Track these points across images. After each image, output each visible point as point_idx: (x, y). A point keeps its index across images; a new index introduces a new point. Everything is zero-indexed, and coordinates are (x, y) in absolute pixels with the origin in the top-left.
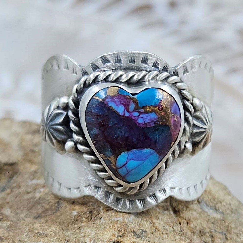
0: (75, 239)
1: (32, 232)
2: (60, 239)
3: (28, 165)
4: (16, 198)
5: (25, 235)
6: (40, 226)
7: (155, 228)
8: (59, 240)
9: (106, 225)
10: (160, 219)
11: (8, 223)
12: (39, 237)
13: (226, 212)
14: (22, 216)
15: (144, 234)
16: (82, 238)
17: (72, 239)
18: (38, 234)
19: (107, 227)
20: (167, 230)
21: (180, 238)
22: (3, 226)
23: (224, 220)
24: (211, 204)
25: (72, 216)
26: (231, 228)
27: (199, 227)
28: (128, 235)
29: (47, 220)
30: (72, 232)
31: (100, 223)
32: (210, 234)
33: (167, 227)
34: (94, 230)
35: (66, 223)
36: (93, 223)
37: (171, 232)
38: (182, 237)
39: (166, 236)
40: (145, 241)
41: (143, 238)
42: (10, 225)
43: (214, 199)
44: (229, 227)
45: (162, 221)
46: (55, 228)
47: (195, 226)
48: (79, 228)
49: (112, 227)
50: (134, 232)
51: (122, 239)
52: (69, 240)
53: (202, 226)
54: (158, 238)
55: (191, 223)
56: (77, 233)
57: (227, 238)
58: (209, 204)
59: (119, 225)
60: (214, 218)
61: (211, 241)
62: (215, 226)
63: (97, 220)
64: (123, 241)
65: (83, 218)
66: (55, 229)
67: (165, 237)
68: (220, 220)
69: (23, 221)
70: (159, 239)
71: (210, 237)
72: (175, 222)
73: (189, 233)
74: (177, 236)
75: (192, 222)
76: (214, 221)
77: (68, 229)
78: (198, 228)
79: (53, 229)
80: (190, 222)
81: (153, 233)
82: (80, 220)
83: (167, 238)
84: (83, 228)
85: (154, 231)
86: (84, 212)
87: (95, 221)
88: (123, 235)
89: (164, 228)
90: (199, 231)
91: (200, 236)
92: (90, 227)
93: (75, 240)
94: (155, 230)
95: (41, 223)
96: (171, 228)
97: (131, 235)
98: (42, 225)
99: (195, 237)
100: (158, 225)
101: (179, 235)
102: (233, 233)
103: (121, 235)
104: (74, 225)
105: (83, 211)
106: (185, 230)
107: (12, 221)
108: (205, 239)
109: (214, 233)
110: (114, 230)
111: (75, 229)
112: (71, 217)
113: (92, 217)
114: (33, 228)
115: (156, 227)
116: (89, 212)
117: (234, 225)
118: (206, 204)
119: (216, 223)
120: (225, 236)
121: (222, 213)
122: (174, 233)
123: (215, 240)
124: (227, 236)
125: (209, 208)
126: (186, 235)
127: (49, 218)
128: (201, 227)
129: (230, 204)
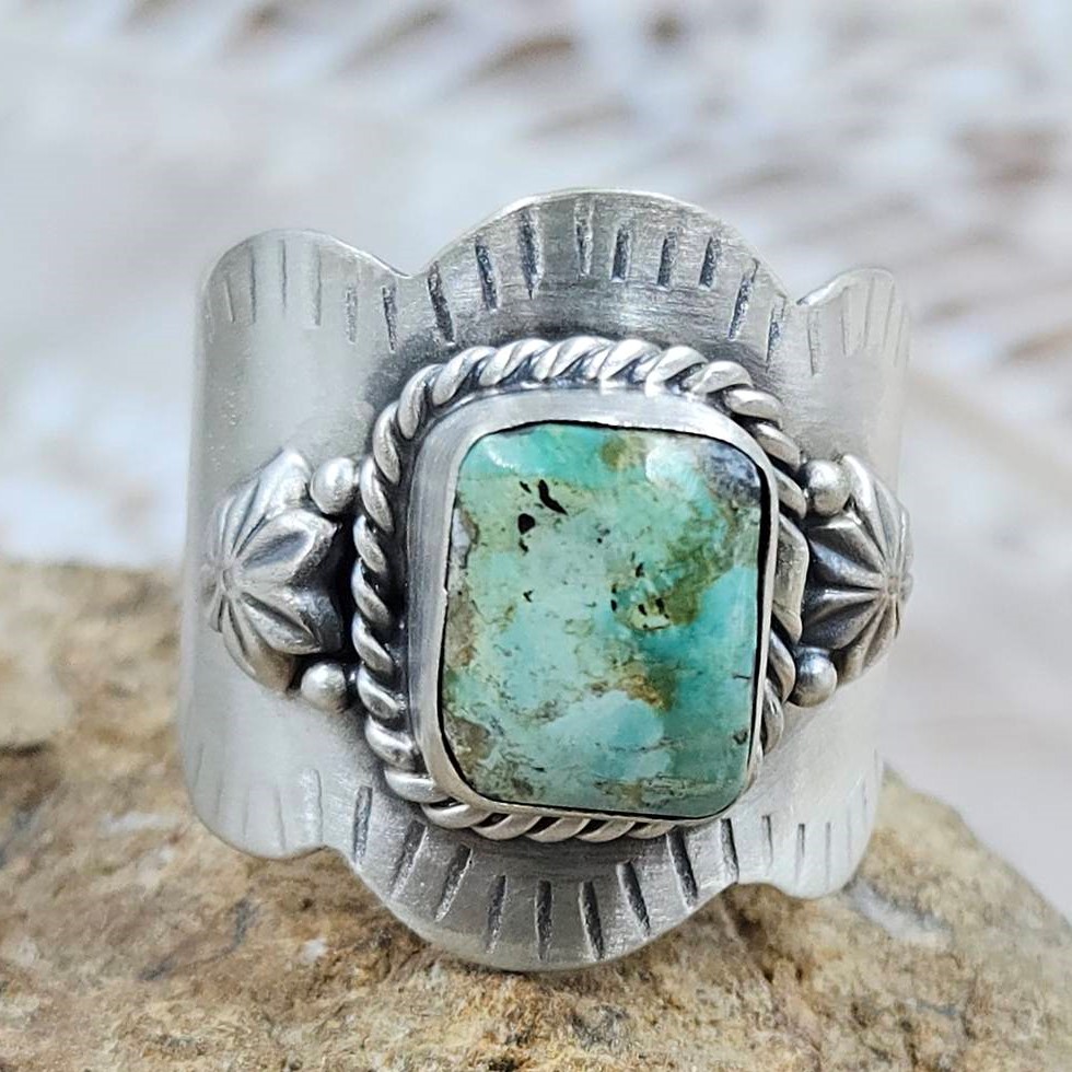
0: (324, 1058)
1: (138, 1037)
2: (262, 1058)
3: (99, 752)
4: (56, 894)
5: (106, 1052)
6: (170, 1011)
7: (664, 999)
8: (257, 1063)
9: (453, 995)
10: (683, 960)
11: (33, 1003)
12: (168, 1058)
13: (962, 922)
14: (88, 968)
15: (617, 1027)
16: (352, 1053)
17: (310, 1058)
18: (166, 1044)
19: (458, 1004)
20: (713, 1005)
21: (770, 1040)
22: (13, 1016)
23: (955, 953)
24: (895, 889)
25: (305, 963)
26: (987, 987)
27: (848, 988)
28: (552, 1035)
29: (201, 984)
30: (310, 1028)
31: (428, 987)
32: (897, 1017)
33: (714, 993)
34: (403, 1018)
35: (283, 992)
36: (397, 987)
37: (732, 1014)
38: (778, 1034)
39: (713, 1031)
40: (624, 1056)
41: (615, 1045)
42: (40, 1009)
43: (910, 867)
44: (979, 984)
45: (689, 968)
46: (236, 1017)
47: (832, 985)
48: (340, 1009)
49: (481, 1004)
50: (577, 1021)
51: (526, 1053)
52: (298, 1065)
53: (861, 982)
54: (679, 1042)
55: (815, 972)
56: (331, 1033)
57: (971, 1030)
58: (888, 890)
59: (507, 994)
60: (913, 949)
61: (906, 1046)
62: (918, 982)
63: (413, 972)
64: (529, 1058)
65: (352, 970)
66: (234, 1020)
67: (709, 1037)
68: (939, 957)
69: (93, 993)
70: (682, 1045)
71: (900, 1032)
72: (749, 970)
73: (808, 1017)
74: (759, 1029)
75: (820, 968)
76: (913, 963)
77: (291, 1019)
78: (844, 991)
79: (225, 1019)
80: (811, 970)
81: (654, 1023)
82: (342, 977)
83: (716, 1041)
84: (355, 1009)
85: (661, 1011)
86: (355, 945)
87: (407, 980)
88: (529, 1032)
89: (702, 996)
90: (850, 1008)
91: (854, 1029)
92: (386, 1004)
93: (323, 1063)
94: (665, 1008)
95: (173, 998)
96: (733, 997)
97: (566, 1034)
98: (179, 1006)
99: (834, 1034)
100: (677, 987)
101: (765, 1024)
102: (995, 1011)
103: (520, 1033)
104: (315, 998)
105: (352, 940)
106: (789, 1006)
107: (48, 992)
108: (879, 1039)
109: (914, 1015)
110: (490, 1012)
111: (322, 1016)
112: (300, 966)
113: (392, 961)
114: (141, 1018)
115: (667, 996)
116: (376, 944)
117: (1000, 973)
118: (875, 889)
119: (919, 969)
120: (964, 1025)
121: (944, 924)
122: (744, 1018)
123: (920, 1043)
124: (970, 1022)
125: (887, 906)
126: (796, 1025)
127: (209, 975)
128: (859, 992)
129: (977, 888)
